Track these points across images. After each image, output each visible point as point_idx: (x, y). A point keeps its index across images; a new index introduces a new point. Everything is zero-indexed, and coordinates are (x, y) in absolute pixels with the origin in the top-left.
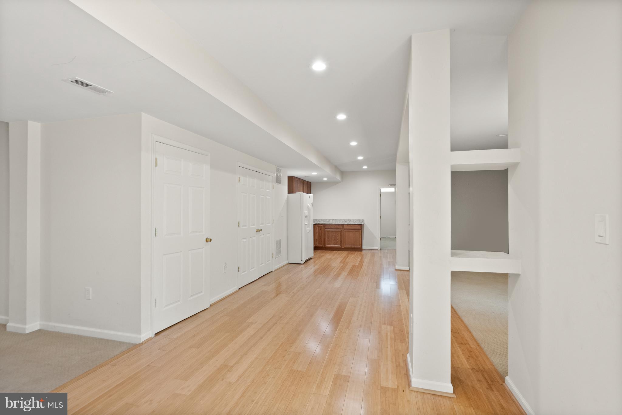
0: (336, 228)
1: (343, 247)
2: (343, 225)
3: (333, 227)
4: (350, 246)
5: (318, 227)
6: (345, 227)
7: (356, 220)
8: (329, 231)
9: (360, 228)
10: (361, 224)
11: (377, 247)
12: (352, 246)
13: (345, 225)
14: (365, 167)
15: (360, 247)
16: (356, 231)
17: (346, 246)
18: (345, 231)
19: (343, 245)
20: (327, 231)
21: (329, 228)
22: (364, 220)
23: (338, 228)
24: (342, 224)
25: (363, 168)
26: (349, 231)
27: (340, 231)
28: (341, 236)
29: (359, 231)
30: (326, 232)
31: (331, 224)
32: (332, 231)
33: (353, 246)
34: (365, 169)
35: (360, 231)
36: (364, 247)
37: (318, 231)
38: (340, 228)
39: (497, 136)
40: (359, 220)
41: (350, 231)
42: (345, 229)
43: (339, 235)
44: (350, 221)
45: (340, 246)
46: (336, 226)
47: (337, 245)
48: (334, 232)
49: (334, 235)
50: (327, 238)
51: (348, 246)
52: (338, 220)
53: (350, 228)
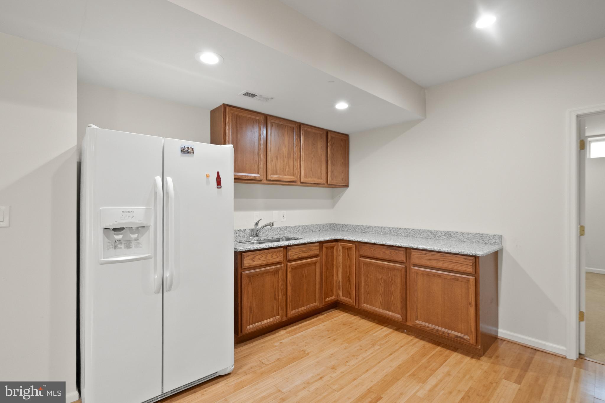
0: (387, 258)
1: (409, 324)
2: (408, 251)
3: (379, 253)
4: (430, 325)
5: (343, 248)
6: (416, 259)
7: (468, 234)
8: (370, 264)
9: (470, 269)
10: (476, 257)
12: (439, 328)
13: (414, 253)
16: (456, 279)
17: (419, 323)
18: (417, 273)
20: (365, 264)
22: (501, 237)
23: (392, 259)
24: (406, 248)
26: (428, 275)
27: (401, 270)
28: (405, 285)
29: (468, 280)
30: (363, 267)
31: (375, 244)
32: (377, 266)
33: (444, 330)
37: (344, 260)
41: (434, 275)
42: (414, 266)
43: (398, 281)
44: (450, 236)
45: (399, 316)
46: (388, 252)
47: (392, 311)
48: (382, 268)
49: (382, 278)
50: (363, 284)
51: (426, 324)
52: (414, 230)
53: (424, 263)
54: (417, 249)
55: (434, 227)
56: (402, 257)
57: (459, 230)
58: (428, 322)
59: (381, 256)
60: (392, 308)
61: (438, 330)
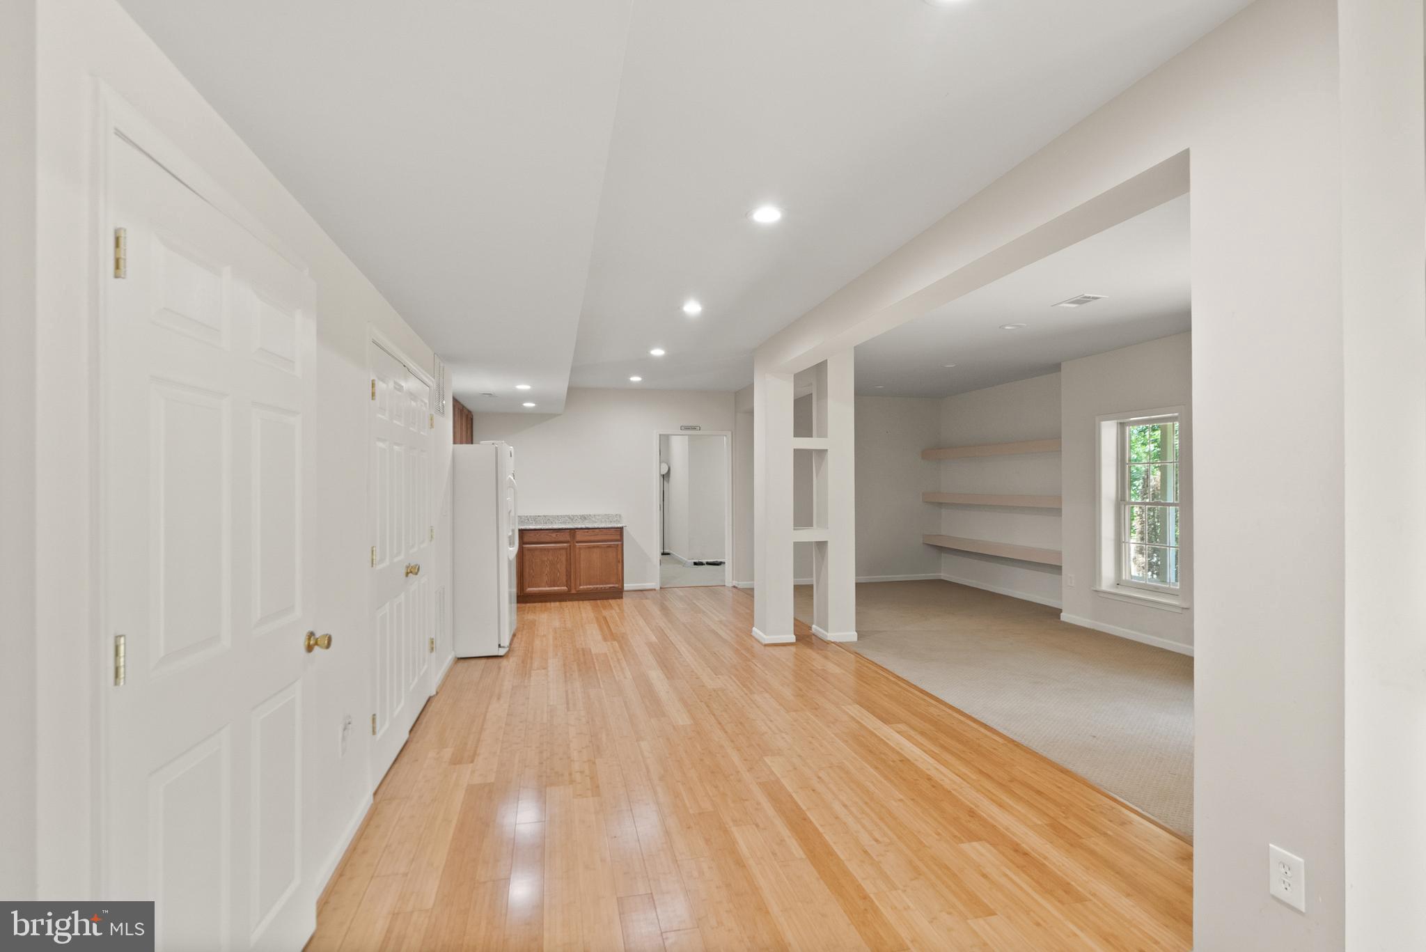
0: (553, 540)
1: (574, 591)
2: (573, 531)
3: (545, 537)
4: (592, 586)
6: (579, 537)
7: (599, 515)
8: (536, 549)
9: (618, 538)
10: (621, 528)
11: (654, 584)
12: (598, 586)
13: (578, 533)
14: (636, 379)
15: (620, 587)
16: (609, 546)
17: (581, 587)
18: (580, 548)
19: (573, 585)
20: (530, 550)
21: (535, 540)
22: (621, 517)
23: (559, 540)
24: (571, 529)
25: (632, 382)
26: (588, 548)
27: (566, 549)
28: (569, 561)
29: (617, 545)
30: (526, 552)
31: (541, 530)
32: (541, 549)
33: (602, 586)
34: (637, 383)
35: (620, 546)
36: (627, 586)
38: (565, 539)
39: (1000, 327)
40: (608, 517)
41: (594, 547)
42: (577, 542)
43: (564, 559)
44: (585, 518)
45: (565, 588)
46: (554, 535)
47: (558, 586)
48: (548, 550)
49: (548, 559)
50: (527, 570)
51: (588, 586)
52: (552, 516)
53: (593, 538)
54: (581, 529)
55: (571, 513)
56: (567, 537)
57: (592, 513)
58: (602, 584)
59: (548, 539)
60: (558, 583)
61: (597, 588)
